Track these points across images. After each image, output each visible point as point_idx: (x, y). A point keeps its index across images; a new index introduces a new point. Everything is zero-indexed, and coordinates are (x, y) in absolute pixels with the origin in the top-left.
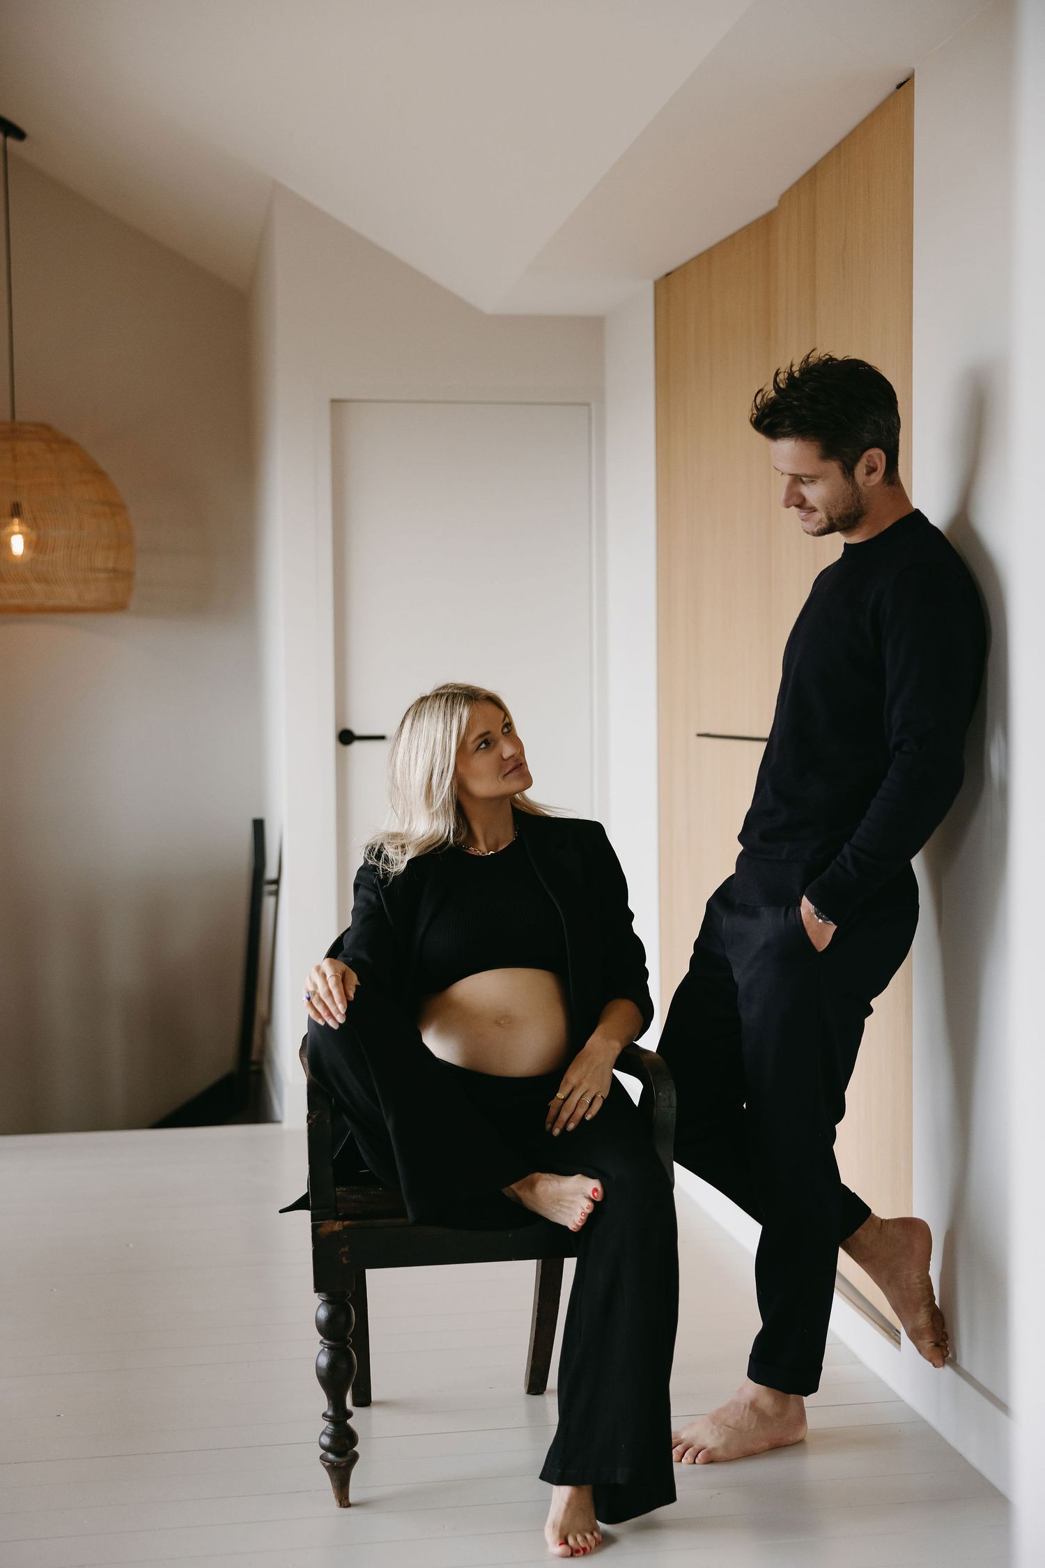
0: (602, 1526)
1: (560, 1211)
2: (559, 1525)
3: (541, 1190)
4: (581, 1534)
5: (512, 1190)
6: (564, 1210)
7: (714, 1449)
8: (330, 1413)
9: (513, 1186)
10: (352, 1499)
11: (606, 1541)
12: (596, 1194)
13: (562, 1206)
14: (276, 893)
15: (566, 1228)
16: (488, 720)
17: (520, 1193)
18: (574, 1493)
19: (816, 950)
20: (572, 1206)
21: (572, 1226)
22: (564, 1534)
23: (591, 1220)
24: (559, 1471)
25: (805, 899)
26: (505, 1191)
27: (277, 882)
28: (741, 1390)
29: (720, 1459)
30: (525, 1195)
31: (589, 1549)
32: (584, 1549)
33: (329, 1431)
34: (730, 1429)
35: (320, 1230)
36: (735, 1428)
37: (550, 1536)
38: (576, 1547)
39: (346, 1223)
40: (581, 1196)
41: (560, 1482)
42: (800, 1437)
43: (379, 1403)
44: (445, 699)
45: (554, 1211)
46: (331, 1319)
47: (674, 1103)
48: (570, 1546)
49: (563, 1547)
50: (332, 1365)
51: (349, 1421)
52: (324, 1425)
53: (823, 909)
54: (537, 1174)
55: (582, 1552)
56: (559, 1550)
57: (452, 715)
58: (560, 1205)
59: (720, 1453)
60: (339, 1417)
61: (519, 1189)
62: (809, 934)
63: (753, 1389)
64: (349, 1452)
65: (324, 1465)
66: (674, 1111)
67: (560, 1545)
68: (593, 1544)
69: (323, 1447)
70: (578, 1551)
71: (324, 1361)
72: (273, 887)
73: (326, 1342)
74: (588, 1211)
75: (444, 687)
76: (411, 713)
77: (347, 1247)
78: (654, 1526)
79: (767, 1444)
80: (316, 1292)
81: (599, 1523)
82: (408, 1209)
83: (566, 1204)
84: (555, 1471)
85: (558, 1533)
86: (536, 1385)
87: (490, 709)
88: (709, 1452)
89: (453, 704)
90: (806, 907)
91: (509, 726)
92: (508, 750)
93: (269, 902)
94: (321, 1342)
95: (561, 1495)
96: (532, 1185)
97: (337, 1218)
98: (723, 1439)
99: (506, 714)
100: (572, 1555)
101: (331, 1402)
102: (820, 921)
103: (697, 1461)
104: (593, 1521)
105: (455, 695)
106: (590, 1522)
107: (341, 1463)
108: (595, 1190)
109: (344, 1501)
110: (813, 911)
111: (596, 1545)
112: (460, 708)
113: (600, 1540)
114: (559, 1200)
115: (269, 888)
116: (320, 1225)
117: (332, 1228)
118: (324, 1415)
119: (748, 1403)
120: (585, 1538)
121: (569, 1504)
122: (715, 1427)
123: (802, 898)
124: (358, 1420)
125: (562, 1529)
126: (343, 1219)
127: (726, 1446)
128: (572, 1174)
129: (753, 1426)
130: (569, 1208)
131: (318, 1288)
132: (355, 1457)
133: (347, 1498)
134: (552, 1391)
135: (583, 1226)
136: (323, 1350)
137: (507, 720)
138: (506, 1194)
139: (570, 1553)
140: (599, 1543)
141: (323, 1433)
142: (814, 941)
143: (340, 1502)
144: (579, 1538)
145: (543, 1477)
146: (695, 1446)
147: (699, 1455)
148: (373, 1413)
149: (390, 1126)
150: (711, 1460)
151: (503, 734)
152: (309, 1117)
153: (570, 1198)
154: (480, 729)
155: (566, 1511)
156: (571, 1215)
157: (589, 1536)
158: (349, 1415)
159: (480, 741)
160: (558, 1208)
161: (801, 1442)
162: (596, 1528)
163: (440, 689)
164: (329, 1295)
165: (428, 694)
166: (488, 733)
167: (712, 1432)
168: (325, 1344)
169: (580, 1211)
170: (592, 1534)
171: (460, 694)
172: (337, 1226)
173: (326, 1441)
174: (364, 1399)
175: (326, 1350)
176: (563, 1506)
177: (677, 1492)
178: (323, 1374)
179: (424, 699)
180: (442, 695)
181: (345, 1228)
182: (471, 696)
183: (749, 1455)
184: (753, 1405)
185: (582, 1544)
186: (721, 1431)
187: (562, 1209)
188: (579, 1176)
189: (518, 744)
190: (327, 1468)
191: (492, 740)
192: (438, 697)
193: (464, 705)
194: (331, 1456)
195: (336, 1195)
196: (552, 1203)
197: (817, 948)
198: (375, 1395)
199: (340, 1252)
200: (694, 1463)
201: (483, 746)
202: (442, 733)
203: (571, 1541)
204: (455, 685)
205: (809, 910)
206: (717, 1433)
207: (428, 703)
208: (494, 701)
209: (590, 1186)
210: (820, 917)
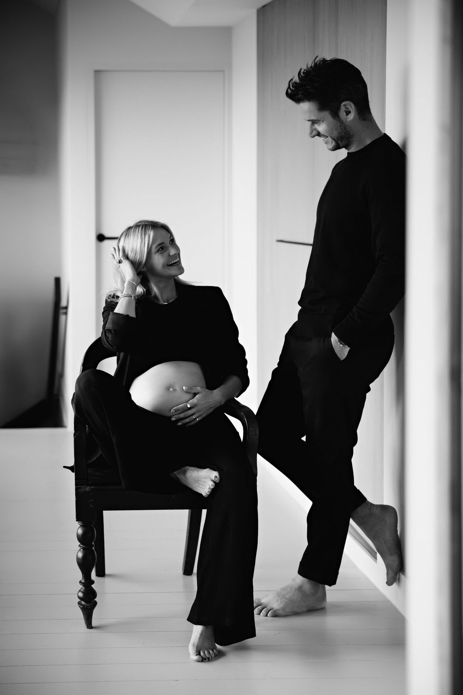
0: (218, 646)
1: (198, 486)
2: (196, 644)
3: (189, 475)
4: (207, 650)
5: (175, 474)
6: (200, 486)
7: (277, 610)
8: (83, 581)
9: (175, 473)
10: (94, 624)
11: (220, 655)
12: (216, 479)
13: (199, 484)
14: (66, 313)
15: (201, 494)
16: (163, 237)
17: (179, 476)
18: (204, 629)
19: (340, 360)
20: (205, 484)
21: (204, 494)
22: (199, 649)
23: (213, 491)
24: (196, 617)
25: (333, 334)
26: (172, 475)
27: (66, 308)
28: (294, 580)
29: (281, 615)
30: (181, 477)
31: (211, 658)
32: (209, 658)
33: (82, 590)
34: (286, 600)
35: (80, 490)
36: (289, 600)
37: (192, 650)
38: (204, 657)
39: (92, 487)
40: (209, 479)
41: (197, 623)
42: (323, 606)
43: (109, 575)
44: (141, 227)
45: (195, 486)
46: (84, 534)
47: (258, 434)
48: (201, 656)
49: (198, 656)
50: (84, 557)
51: (93, 586)
52: (80, 587)
53: (342, 339)
54: (187, 467)
55: (207, 660)
56: (196, 658)
57: (145, 235)
58: (198, 483)
59: (281, 612)
60: (87, 583)
61: (178, 474)
62: (336, 352)
63: (300, 579)
64: (92, 601)
65: (80, 607)
66: (257, 437)
67: (196, 655)
68: (213, 656)
69: (79, 598)
70: (205, 659)
71: (80, 555)
72: (64, 311)
73: (81, 545)
74: (212, 487)
75: (140, 222)
76: (124, 235)
77: (93, 499)
78: (246, 648)
79: (306, 609)
80: (77, 521)
81: (217, 645)
82: (122, 482)
83: (202, 483)
84: (194, 618)
85: (195, 649)
86: (188, 571)
87: (164, 232)
88: (275, 611)
89: (145, 229)
90: (334, 338)
91: (172, 241)
92: (172, 252)
93: (62, 318)
94: (79, 546)
95: (198, 629)
96: (185, 473)
97: (88, 485)
98: (282, 605)
99: (171, 235)
100: (202, 661)
101: (84, 576)
102: (341, 345)
103: (268, 615)
104: (214, 644)
105: (146, 226)
106: (212, 644)
107: (88, 606)
108: (216, 477)
109: (89, 625)
110: (337, 340)
111: (214, 656)
112: (149, 231)
113: (217, 654)
114: (198, 481)
115: (62, 311)
116: (79, 488)
117: (86, 489)
118: (80, 582)
119: (297, 587)
120: (209, 652)
121: (201, 635)
122: (279, 598)
123: (332, 333)
124: (98, 584)
125: (197, 647)
126: (91, 485)
127: (283, 609)
128: (205, 468)
129: (299, 600)
130: (202, 485)
131: (78, 519)
132: (95, 604)
133: (91, 624)
134: (195, 574)
135: (209, 495)
136: (80, 549)
137: (172, 238)
138: (172, 476)
139: (201, 660)
140: (216, 655)
141: (80, 591)
142: (338, 355)
143: (87, 626)
144: (206, 653)
145: (189, 619)
146: (268, 607)
147: (270, 612)
148: (106, 580)
149: (114, 440)
150: (276, 615)
151: (170, 244)
152: (75, 435)
153: (204, 480)
154: (159, 242)
155: (200, 638)
156: (204, 489)
157: (211, 652)
158: (93, 582)
159: (159, 247)
160: (198, 484)
161: (323, 608)
162: (215, 648)
163: (138, 223)
164: (83, 522)
165: (131, 226)
166: (163, 243)
167: (277, 601)
168: (81, 547)
169: (208, 487)
170: (213, 651)
171: (148, 225)
172: (88, 489)
173: (81, 595)
174: (101, 573)
175: (82, 549)
176: (199, 635)
177: (256, 631)
178: (80, 562)
179: (130, 228)
180: (139, 226)
181: (92, 490)
182: (154, 225)
183: (296, 614)
184: (300, 589)
185: (207, 656)
186: (282, 601)
187: (199, 485)
188: (208, 469)
189: (177, 249)
190: (81, 608)
191: (165, 247)
192: (138, 226)
193: (151, 230)
194: (83, 603)
195: (87, 473)
196: (194, 482)
197: (340, 359)
198: (107, 571)
199: (89, 502)
200: (267, 616)
201: (160, 249)
202: (140, 244)
203: (202, 654)
204: (146, 221)
205: (336, 341)
206: (279, 602)
207: (133, 229)
208: (165, 228)
209: (214, 474)
210: (341, 344)
